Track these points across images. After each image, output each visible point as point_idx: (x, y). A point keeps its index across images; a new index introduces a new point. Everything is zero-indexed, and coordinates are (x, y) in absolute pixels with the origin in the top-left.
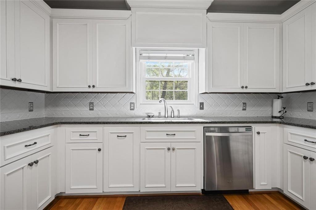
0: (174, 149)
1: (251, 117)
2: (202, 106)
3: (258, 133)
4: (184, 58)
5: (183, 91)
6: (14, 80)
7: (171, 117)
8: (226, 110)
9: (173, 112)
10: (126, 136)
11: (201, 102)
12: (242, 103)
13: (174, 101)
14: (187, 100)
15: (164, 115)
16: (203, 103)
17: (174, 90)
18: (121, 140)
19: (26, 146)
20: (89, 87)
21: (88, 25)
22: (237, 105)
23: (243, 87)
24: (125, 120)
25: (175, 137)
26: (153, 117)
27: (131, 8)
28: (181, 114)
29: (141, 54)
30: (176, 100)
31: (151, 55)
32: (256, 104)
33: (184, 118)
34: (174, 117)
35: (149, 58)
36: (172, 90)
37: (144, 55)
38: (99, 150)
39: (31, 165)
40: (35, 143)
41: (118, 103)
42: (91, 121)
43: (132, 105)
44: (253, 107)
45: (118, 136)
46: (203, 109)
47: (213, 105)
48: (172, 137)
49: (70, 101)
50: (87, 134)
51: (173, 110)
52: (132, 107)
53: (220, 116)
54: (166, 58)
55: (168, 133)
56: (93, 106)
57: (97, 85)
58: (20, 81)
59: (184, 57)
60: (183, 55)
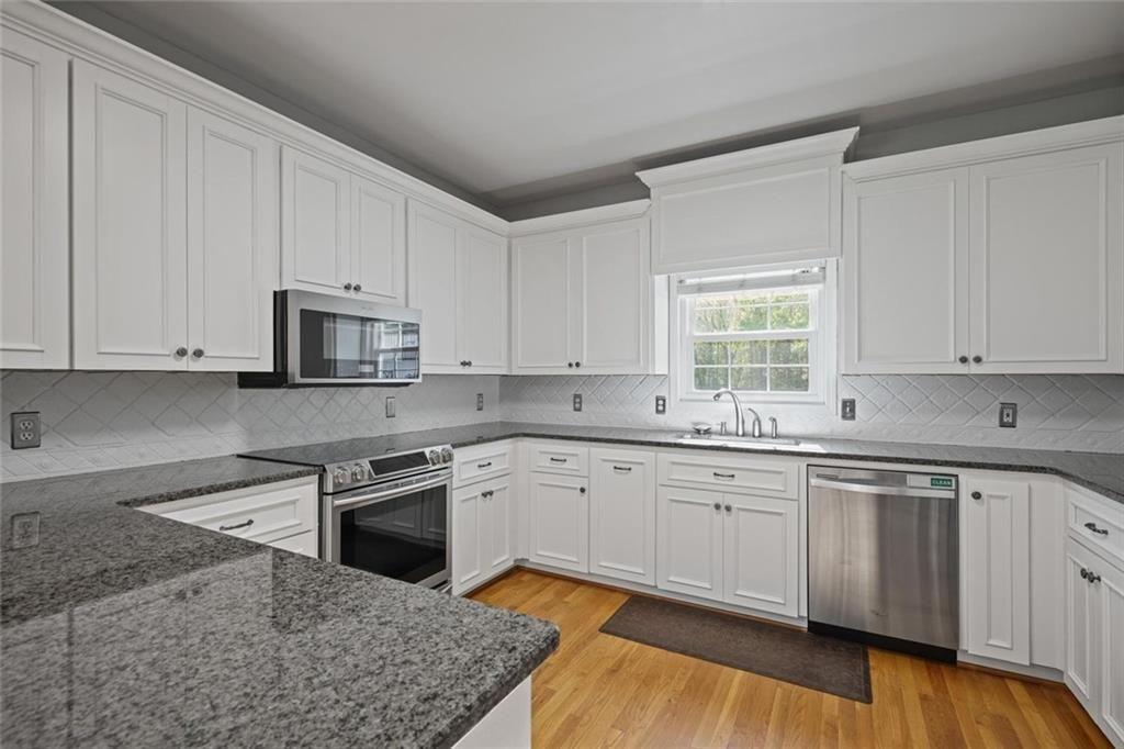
0: (728, 509)
1: (1039, 451)
2: (849, 408)
3: (977, 496)
4: (793, 281)
5: (788, 368)
6: (464, 364)
7: (737, 435)
8: (933, 422)
9: (757, 423)
10: (630, 469)
11: (847, 397)
12: (997, 402)
13: (769, 394)
14: (807, 390)
15: (735, 430)
16: (852, 403)
17: (769, 365)
18: (621, 477)
19: (480, 466)
20: (570, 365)
21: (568, 242)
22: (979, 409)
23: (964, 360)
24: (646, 435)
25: (735, 482)
26: (707, 432)
27: (652, 190)
28: (782, 430)
29: (681, 282)
30: (773, 392)
31: (706, 280)
32: (1060, 410)
33: (786, 441)
34: (760, 436)
35: (700, 289)
36: (764, 366)
37: (689, 281)
38: (583, 490)
39: (484, 495)
40: (489, 464)
41: (630, 397)
42: (576, 434)
43: (661, 402)
44: (1048, 418)
45: (615, 468)
46: (853, 417)
47: (888, 407)
48: (727, 481)
49: (539, 392)
50: (562, 458)
51: (758, 419)
52: (661, 405)
53: (914, 441)
54: (742, 285)
55: (718, 472)
56: (580, 403)
57: (584, 362)
58: (469, 364)
59: (794, 276)
60: (790, 272)
